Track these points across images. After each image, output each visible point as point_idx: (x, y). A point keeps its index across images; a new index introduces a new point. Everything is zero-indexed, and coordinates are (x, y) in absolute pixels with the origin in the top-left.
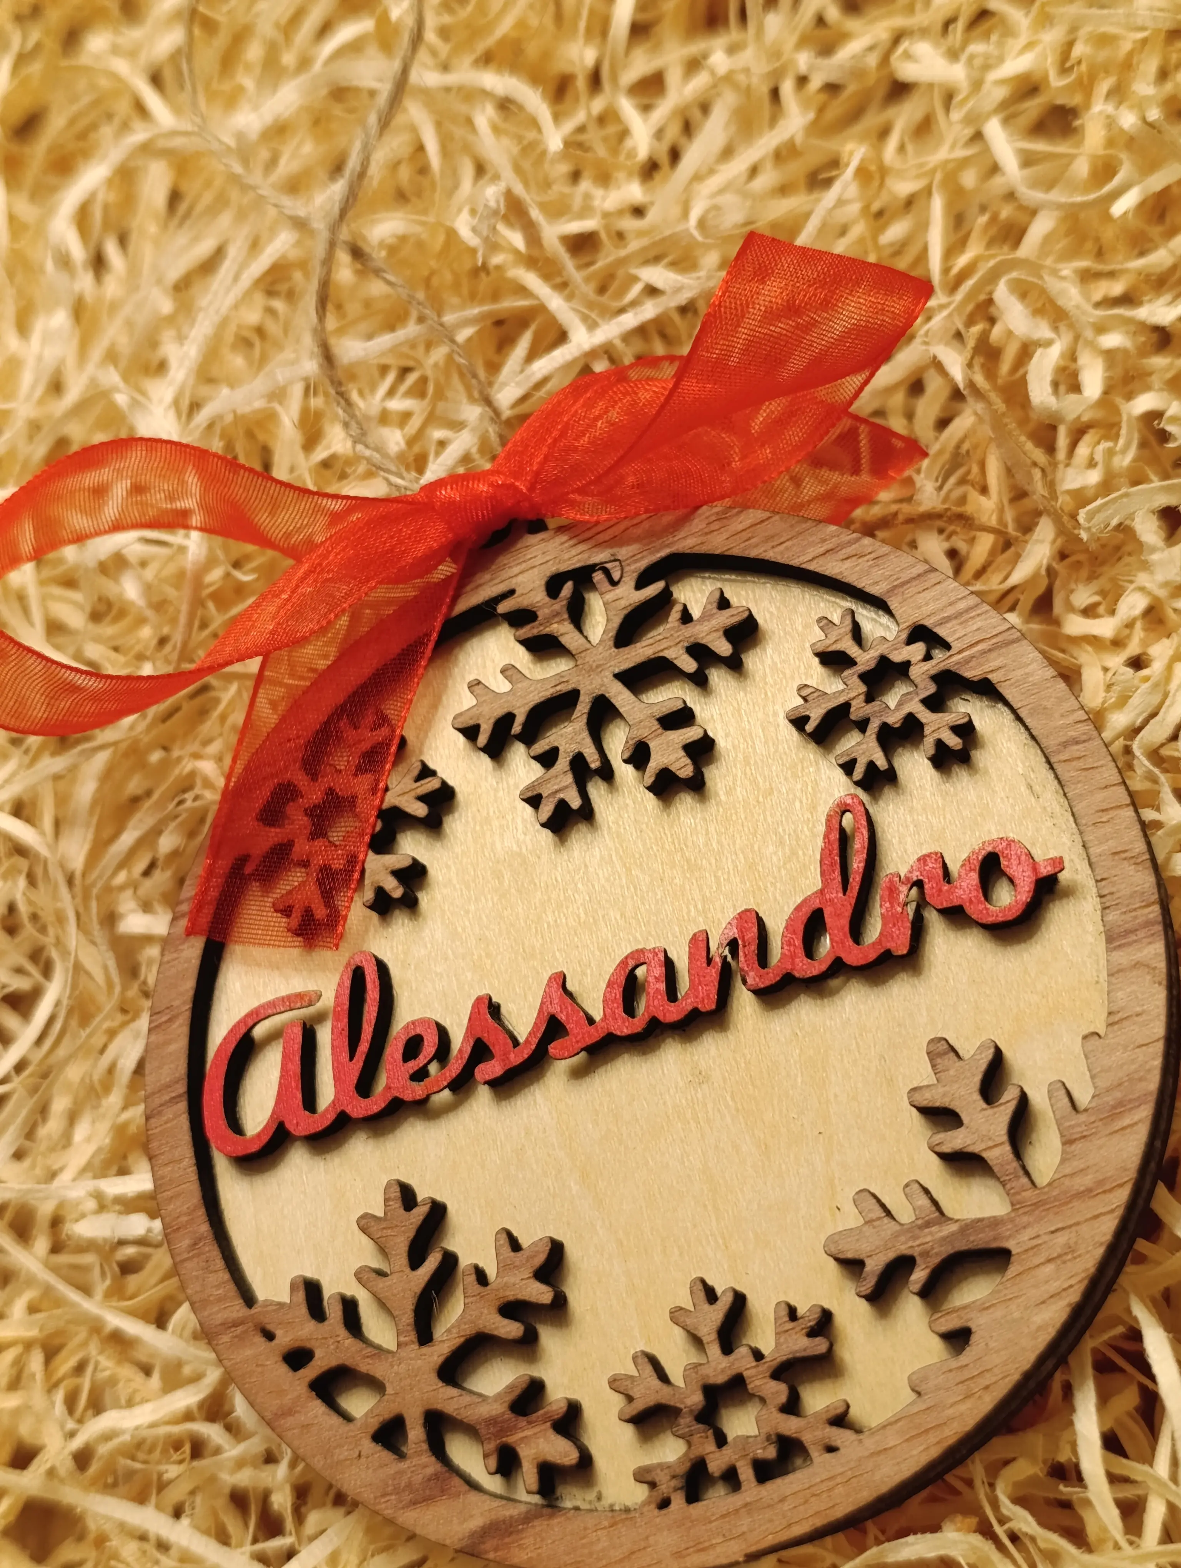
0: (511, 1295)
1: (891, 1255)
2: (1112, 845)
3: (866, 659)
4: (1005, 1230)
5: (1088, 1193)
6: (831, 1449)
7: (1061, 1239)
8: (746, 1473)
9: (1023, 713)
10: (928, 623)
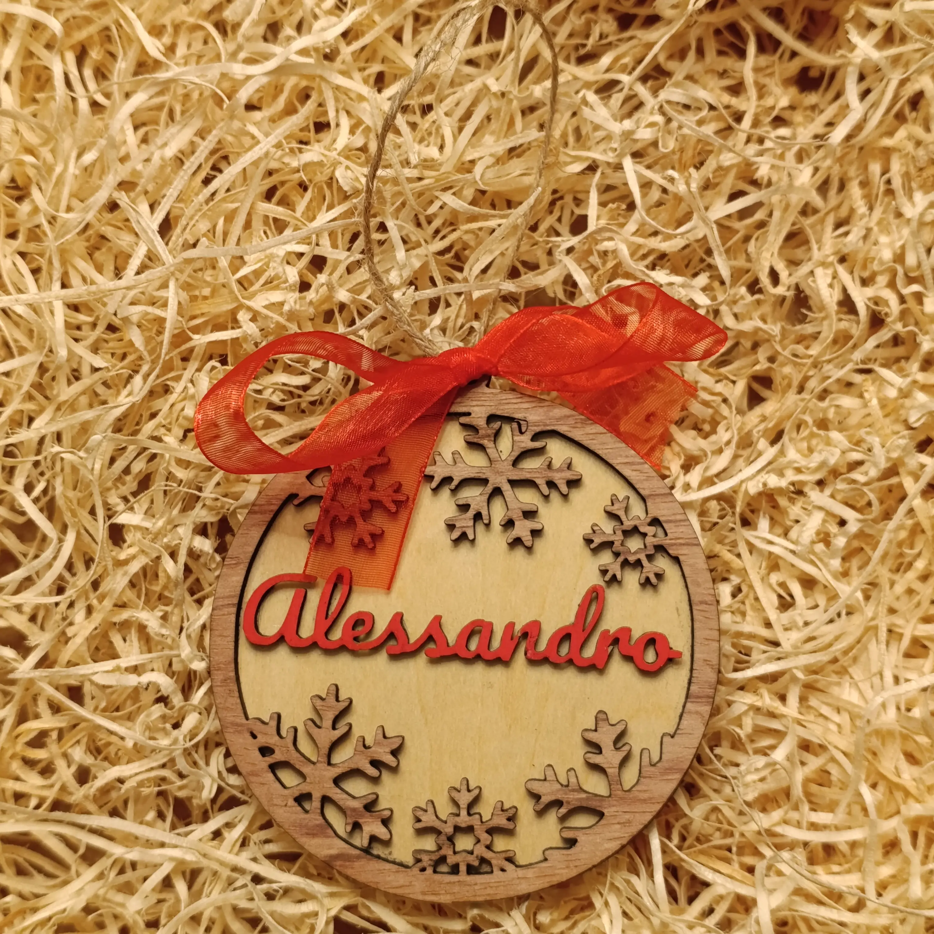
0: (377, 757)
1: (553, 798)
2: (705, 656)
3: (628, 524)
4: (605, 804)
5: (644, 801)
6: (503, 870)
7: (627, 816)
8: (463, 868)
9: (688, 580)
10: (661, 519)
